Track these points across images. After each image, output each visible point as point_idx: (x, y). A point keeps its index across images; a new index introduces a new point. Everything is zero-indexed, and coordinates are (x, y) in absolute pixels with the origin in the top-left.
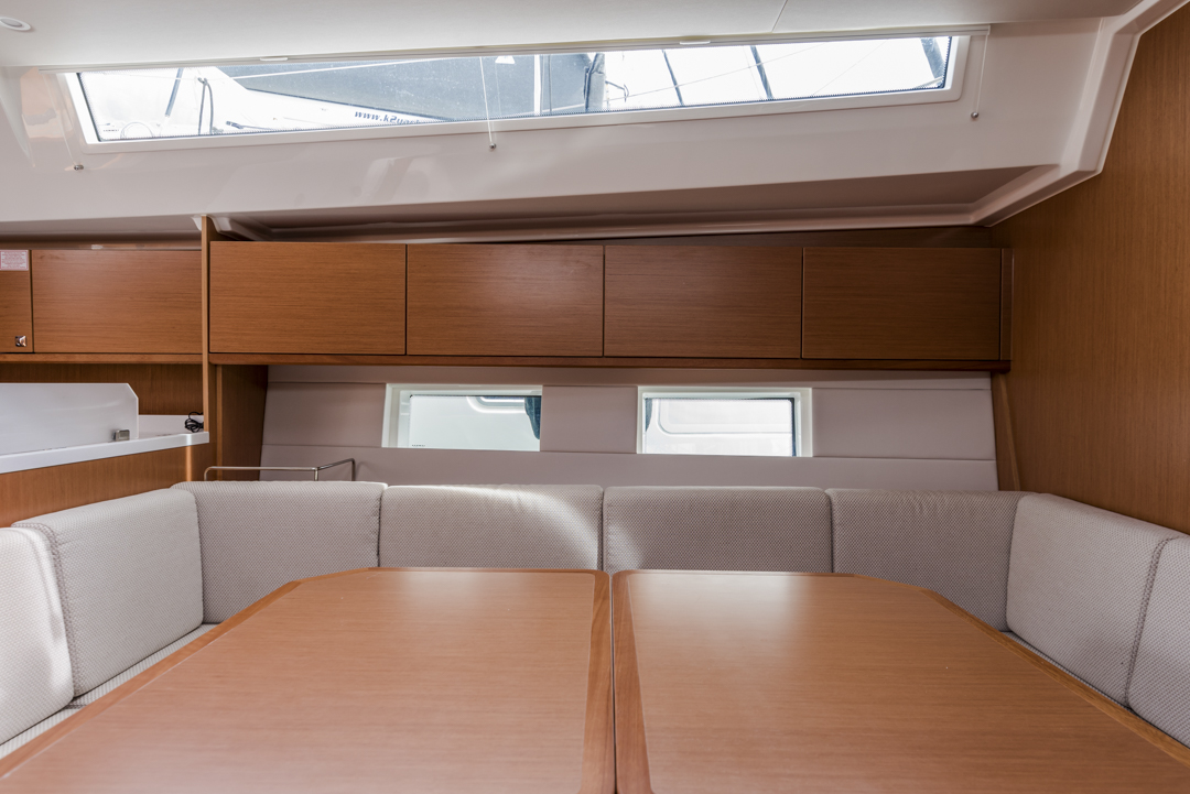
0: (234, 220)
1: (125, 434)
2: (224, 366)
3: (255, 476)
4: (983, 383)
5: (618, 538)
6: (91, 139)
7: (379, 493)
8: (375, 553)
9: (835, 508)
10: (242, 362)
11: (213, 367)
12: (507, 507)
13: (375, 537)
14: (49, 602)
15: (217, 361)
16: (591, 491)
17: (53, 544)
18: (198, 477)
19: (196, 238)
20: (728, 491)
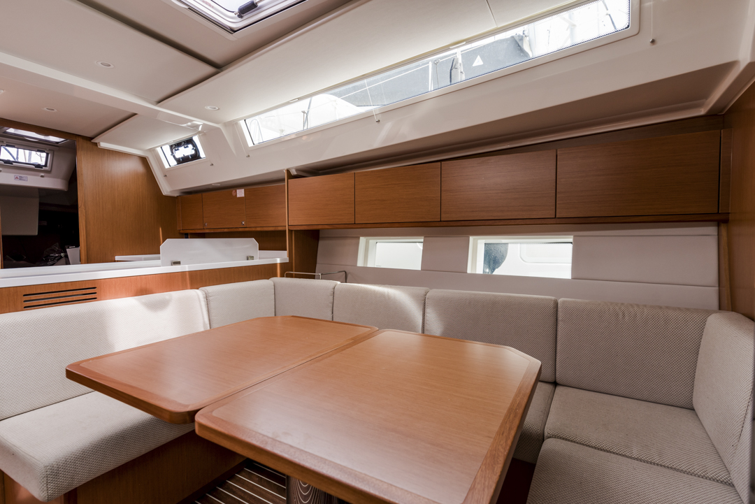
0: (297, 170)
1: (252, 258)
2: (295, 231)
3: (313, 277)
4: (712, 230)
5: (431, 315)
6: (250, 144)
7: (334, 285)
8: (331, 312)
9: (559, 310)
10: (299, 229)
11: (290, 231)
12: (382, 295)
13: (331, 305)
14: (203, 317)
15: (292, 228)
16: (420, 290)
17: (207, 298)
18: (282, 276)
19: (283, 180)
20: (493, 295)
